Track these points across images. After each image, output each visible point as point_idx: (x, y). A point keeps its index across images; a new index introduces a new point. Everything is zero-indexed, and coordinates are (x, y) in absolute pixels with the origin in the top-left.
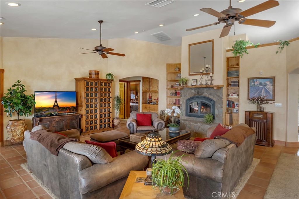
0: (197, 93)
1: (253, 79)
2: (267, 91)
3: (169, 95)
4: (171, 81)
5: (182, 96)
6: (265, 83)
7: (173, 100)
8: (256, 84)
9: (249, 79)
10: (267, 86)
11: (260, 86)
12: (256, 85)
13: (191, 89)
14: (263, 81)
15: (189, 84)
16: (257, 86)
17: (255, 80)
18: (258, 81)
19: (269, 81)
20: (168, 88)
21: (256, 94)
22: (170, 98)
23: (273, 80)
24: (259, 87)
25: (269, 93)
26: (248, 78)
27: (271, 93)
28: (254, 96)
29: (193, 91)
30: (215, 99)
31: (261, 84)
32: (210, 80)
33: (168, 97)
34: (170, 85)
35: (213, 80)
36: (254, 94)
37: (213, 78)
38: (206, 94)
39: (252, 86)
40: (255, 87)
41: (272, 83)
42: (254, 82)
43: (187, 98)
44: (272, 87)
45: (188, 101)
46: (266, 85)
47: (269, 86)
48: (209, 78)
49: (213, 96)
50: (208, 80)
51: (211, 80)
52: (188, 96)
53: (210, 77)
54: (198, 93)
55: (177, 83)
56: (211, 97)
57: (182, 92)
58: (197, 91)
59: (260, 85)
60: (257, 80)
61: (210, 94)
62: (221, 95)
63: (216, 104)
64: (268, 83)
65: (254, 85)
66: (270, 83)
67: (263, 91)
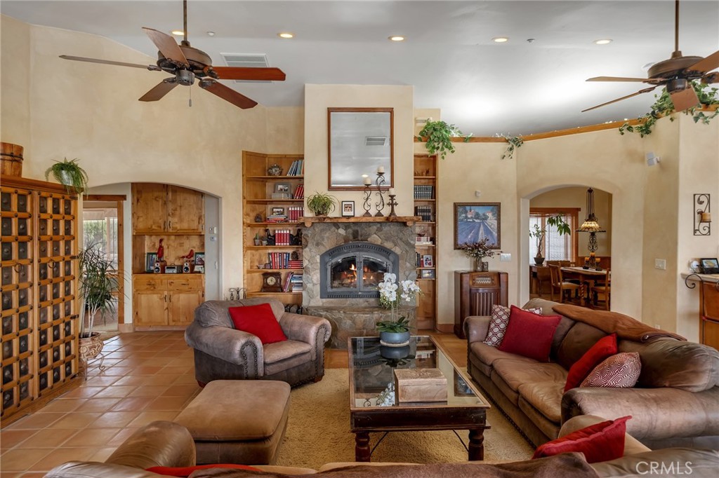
0: (351, 237)
1: (464, 205)
2: (488, 231)
3: (250, 243)
4: (254, 202)
5: (309, 245)
6: (484, 215)
7: (260, 256)
8: (469, 216)
9: (456, 206)
10: (488, 221)
11: (476, 221)
12: (469, 218)
13: (335, 226)
14: (480, 210)
15: (333, 213)
16: (471, 220)
17: (468, 208)
18: (472, 211)
19: (492, 211)
20: (248, 222)
21: (469, 236)
22: (253, 251)
23: (496, 207)
24: (474, 221)
25: (491, 233)
26: (455, 204)
27: (495, 234)
28: (467, 241)
29: (342, 231)
30: (397, 250)
31: (477, 216)
32: (389, 204)
33: (246, 249)
34: (253, 215)
35: (396, 204)
36: (467, 237)
37: (397, 200)
38: (375, 239)
39: (462, 220)
40: (467, 221)
41: (496, 215)
42: (466, 212)
43: (323, 250)
44: (495, 222)
45: (327, 259)
46: (486, 218)
47: (492, 221)
48: (387, 200)
49: (393, 242)
50: (383, 205)
51: (392, 205)
52: (328, 245)
53: (390, 196)
54: (355, 235)
55: (274, 210)
56: (388, 245)
57: (309, 235)
58: (350, 231)
59: (476, 219)
60: (472, 207)
61: (387, 239)
62: (412, 240)
63: (400, 262)
64: (490, 215)
65: (466, 217)
66: (493, 215)
67: (482, 231)
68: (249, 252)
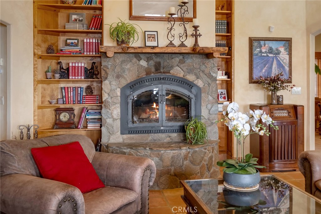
0: (153, 70)
1: (259, 40)
2: (280, 65)
3: (41, 77)
4: (46, 32)
5: (109, 77)
6: (277, 50)
7: (52, 90)
8: (264, 50)
9: (251, 40)
10: (281, 55)
11: (270, 55)
12: (263, 53)
13: (136, 57)
14: (274, 45)
16: (265, 55)
17: (262, 42)
18: (266, 45)
19: (284, 46)
20: (40, 53)
21: (264, 71)
22: (45, 86)
23: (288, 42)
24: (268, 56)
25: (283, 67)
26: (250, 38)
27: (287, 68)
28: (261, 75)
29: (143, 63)
30: (200, 83)
31: (271, 50)
32: (192, 35)
33: (37, 82)
34: (45, 46)
35: (200, 35)
36: (261, 71)
37: (201, 30)
38: (178, 71)
39: (257, 55)
40: (262, 56)
41: (288, 50)
42: (261, 47)
43: (124, 83)
44: (287, 57)
45: (128, 92)
46: (278, 53)
47: (284, 56)
48: (190, 31)
49: (196, 75)
50: (186, 36)
51: (196, 36)
52: (129, 77)
53: (194, 27)
54: (158, 67)
55: (68, 41)
56: (191, 78)
57: (109, 66)
58: (152, 63)
59: (270, 53)
60: (266, 41)
61: (190, 71)
62: (214, 73)
63: (203, 95)
64: (282, 50)
65: (261, 52)
66: (285, 49)
67: (275, 65)
68: (40, 86)
